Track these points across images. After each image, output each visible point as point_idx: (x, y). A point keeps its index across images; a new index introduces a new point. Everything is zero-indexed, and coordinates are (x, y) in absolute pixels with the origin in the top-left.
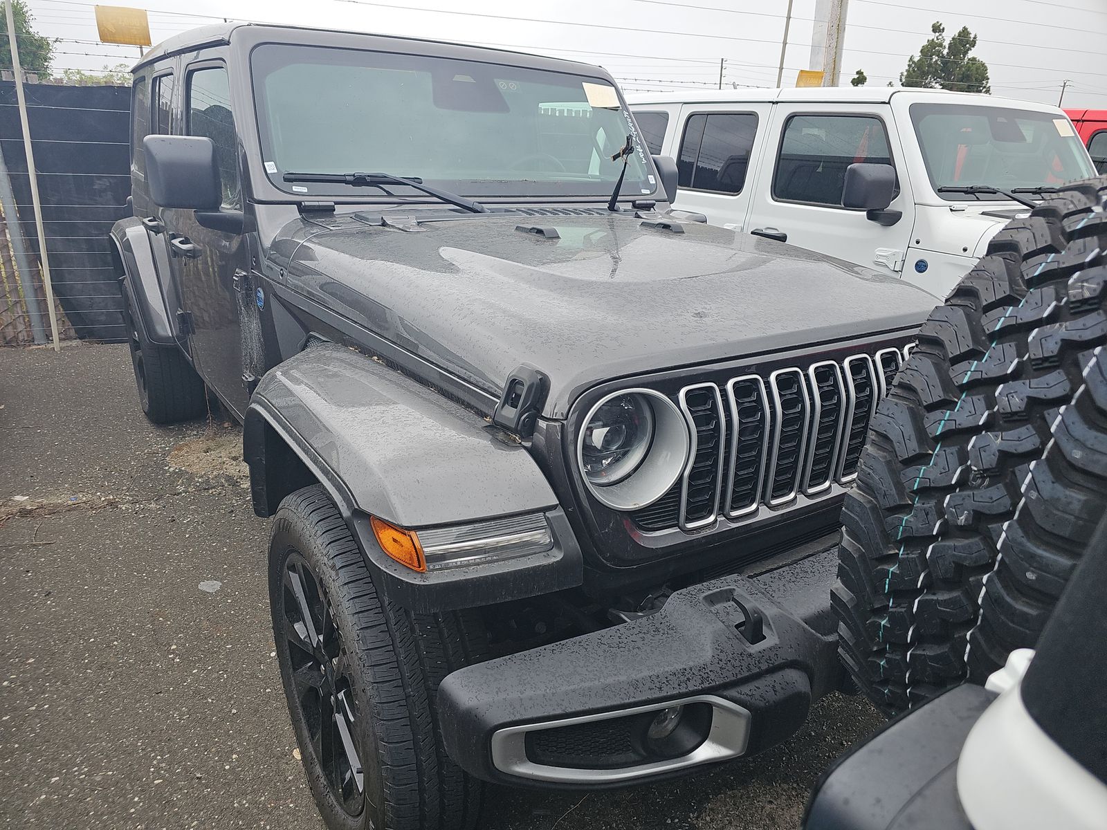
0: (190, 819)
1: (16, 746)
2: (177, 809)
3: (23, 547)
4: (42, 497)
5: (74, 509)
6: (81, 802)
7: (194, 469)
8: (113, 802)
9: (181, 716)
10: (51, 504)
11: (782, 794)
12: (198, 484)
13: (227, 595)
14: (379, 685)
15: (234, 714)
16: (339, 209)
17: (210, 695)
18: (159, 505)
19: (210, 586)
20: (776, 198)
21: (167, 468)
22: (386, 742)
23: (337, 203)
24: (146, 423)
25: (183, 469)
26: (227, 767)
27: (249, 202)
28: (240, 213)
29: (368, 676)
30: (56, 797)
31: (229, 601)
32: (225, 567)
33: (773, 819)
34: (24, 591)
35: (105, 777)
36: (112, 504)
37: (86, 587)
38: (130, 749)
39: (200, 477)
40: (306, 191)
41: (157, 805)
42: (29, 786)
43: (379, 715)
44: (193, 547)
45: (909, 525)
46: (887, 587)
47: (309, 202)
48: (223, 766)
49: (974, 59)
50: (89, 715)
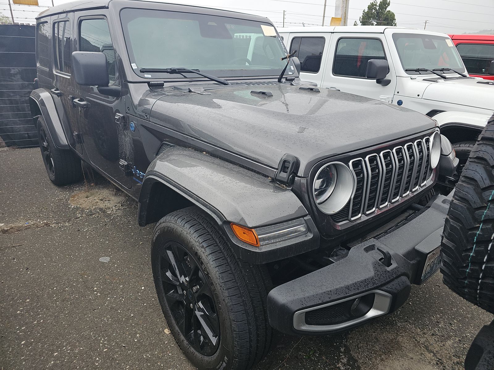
0: (125, 365)
1: (32, 340)
2: (118, 361)
3: (9, 248)
4: (11, 223)
5: (29, 228)
6: (71, 363)
7: (84, 206)
8: (87, 361)
9: (108, 319)
10: (16, 226)
11: (378, 329)
12: (87, 213)
13: (114, 263)
14: (232, 297)
15: (132, 316)
16: (166, 85)
17: (119, 309)
18: (70, 223)
19: (105, 259)
20: (335, 74)
21: (70, 206)
22: (236, 322)
23: (165, 82)
24: (53, 186)
25: (78, 206)
26: (136, 340)
27: (125, 82)
28: (119, 88)
29: (226, 293)
30: (59, 362)
31: (116, 266)
32: (109, 250)
33: (377, 339)
34: (15, 268)
35: (80, 350)
36: (47, 224)
37: (45, 264)
38: (88, 337)
39: (88, 209)
40: (151, 77)
41: (108, 361)
42: (44, 358)
43: (232, 310)
44: (91, 242)
45: (488, 214)
46: (475, 240)
47: (153, 82)
48: (134, 341)
49: (389, 11)
50: (64, 323)
